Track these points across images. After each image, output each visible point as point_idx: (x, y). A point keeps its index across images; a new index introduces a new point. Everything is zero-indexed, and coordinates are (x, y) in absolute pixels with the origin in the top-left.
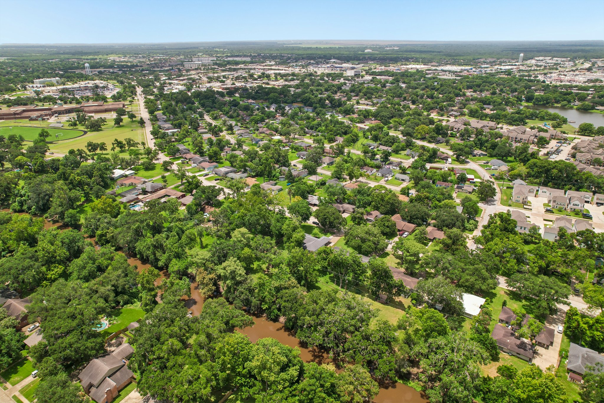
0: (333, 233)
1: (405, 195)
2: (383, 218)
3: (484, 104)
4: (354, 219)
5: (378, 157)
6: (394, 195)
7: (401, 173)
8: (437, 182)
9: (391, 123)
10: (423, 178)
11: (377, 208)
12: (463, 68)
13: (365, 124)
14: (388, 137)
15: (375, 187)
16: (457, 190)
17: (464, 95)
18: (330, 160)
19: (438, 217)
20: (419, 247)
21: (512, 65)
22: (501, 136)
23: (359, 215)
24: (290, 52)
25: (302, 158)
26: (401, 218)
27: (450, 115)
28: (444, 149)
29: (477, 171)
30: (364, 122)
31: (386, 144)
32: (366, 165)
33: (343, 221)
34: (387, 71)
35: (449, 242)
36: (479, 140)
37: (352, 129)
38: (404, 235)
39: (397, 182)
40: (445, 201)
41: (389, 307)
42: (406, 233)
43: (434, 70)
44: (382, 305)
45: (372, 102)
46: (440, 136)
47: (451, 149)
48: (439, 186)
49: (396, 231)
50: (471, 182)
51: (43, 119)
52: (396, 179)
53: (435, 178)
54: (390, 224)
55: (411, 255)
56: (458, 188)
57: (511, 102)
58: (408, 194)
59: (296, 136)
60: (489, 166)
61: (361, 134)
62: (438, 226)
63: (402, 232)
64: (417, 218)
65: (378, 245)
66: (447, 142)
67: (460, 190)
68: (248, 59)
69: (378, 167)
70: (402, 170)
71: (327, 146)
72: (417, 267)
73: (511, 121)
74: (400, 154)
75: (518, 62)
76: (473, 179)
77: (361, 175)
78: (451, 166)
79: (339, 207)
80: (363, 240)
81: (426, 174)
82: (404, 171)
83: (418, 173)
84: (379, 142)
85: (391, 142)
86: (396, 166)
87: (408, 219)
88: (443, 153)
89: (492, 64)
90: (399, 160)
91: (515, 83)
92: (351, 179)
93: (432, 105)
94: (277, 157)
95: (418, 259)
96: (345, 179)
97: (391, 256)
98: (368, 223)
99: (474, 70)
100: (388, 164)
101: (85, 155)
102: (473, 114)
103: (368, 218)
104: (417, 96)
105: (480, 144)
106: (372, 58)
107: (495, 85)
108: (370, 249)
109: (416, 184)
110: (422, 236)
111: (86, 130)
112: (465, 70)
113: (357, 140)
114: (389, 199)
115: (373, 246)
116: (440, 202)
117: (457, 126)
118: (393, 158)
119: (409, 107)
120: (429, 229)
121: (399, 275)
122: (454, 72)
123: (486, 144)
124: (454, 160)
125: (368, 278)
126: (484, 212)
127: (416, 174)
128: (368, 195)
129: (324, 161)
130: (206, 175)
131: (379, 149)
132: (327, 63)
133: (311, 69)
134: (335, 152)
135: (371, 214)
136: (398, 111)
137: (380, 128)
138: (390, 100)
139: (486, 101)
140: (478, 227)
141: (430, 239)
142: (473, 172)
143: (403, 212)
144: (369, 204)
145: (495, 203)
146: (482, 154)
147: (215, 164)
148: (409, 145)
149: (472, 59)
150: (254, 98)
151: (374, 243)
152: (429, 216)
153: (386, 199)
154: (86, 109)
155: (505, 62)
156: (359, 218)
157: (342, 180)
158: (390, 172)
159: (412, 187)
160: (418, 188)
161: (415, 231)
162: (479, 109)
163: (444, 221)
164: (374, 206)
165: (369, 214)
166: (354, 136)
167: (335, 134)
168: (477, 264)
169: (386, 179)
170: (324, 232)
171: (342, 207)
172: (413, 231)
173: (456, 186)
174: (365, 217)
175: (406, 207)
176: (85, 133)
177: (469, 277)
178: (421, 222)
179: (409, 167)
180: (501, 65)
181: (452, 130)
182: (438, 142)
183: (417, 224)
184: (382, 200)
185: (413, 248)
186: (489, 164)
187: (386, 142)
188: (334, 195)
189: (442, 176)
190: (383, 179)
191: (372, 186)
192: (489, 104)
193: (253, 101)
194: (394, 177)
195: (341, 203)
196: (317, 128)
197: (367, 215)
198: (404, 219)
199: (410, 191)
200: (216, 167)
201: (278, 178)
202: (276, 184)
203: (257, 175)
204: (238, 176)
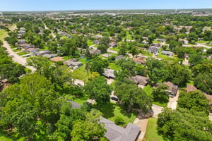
0: (137, 114)
18: (114, 44)
25: (96, 44)
52: (162, 54)
71: (111, 38)
79: (132, 79)
129: (110, 45)
130: (28, 56)
146: (200, 39)
147: (38, 49)
167: (114, 32)
170: (127, 112)
171: (135, 79)
186: (210, 44)
194: (160, 53)
200: (38, 51)
201: (80, 56)
202: (78, 60)
203: (64, 55)
204: (49, 56)
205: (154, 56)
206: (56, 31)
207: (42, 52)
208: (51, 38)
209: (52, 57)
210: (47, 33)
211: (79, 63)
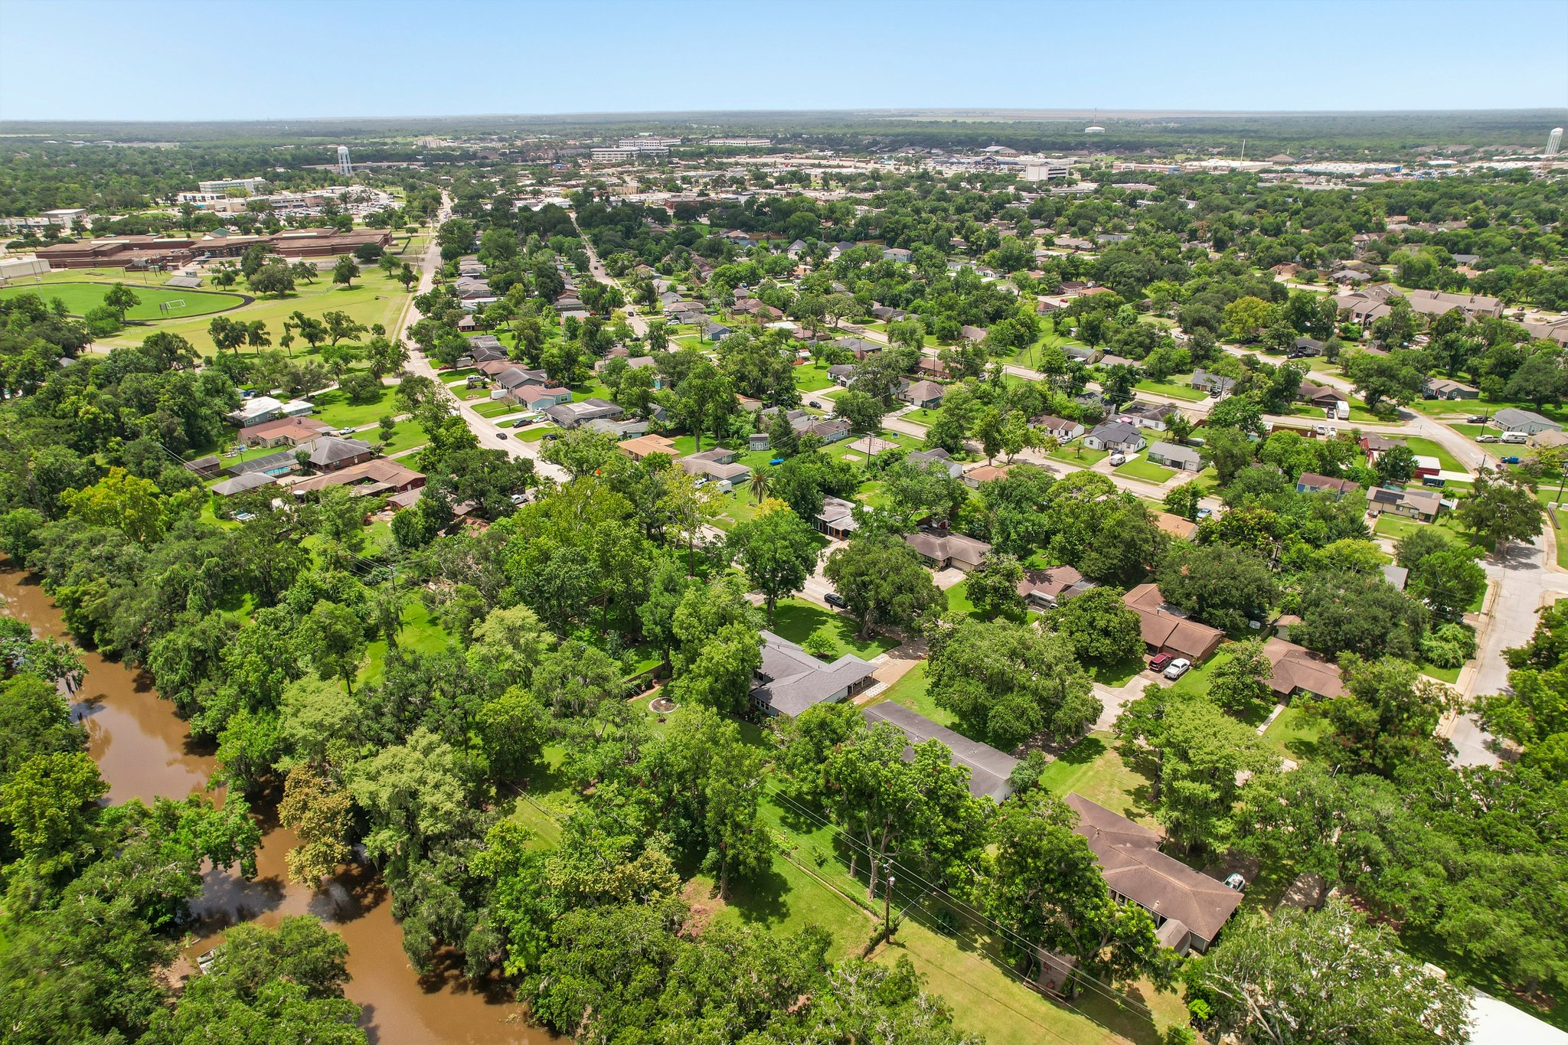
0: (890, 645)
1: (1180, 513)
2: (1090, 598)
3: (1452, 252)
4: (976, 592)
5: (1092, 387)
6: (1139, 510)
7: (1172, 441)
8: (1303, 476)
9: (1147, 297)
10: (1252, 460)
11: (1071, 557)
12: (1372, 166)
13: (1064, 297)
14: (1133, 329)
15: (1068, 478)
16: (1376, 507)
17: (1380, 228)
18: (930, 391)
19: (1316, 604)
20: (1235, 737)
21: (1526, 159)
22: (1525, 337)
23: (997, 578)
24: (882, 131)
25: (843, 384)
26: (1160, 599)
27: (1338, 280)
28: (1320, 374)
29: (1446, 444)
30: (1061, 293)
31: (1125, 349)
32: (1049, 410)
33: (932, 599)
34: (1142, 172)
35: (1368, 715)
36: (1448, 345)
37: (1017, 304)
38: (1172, 671)
39: (1155, 468)
40: (1340, 543)
41: (1079, 1020)
42: (1180, 662)
43: (1283, 172)
44: (1045, 1007)
45: (1092, 241)
46: (1307, 336)
47: (1345, 375)
48: (1307, 490)
49: (1139, 649)
50: (1426, 482)
51: (163, 268)
52: (1151, 458)
53: (1293, 460)
54: (1115, 621)
55: (1195, 777)
56: (1380, 498)
57: (1542, 248)
58: (1192, 514)
59: (841, 323)
60: (1489, 430)
61: (1046, 324)
62: (1311, 641)
63: (1162, 654)
64: (1225, 604)
65: (1059, 707)
66: (1332, 354)
67: (1388, 507)
68: (766, 143)
69: (1092, 419)
70: (1177, 432)
71: (931, 351)
72: (1224, 827)
73: (1553, 296)
74: (1171, 383)
75: (1543, 152)
76: (1435, 472)
77: (1027, 441)
78: (1347, 427)
79: (931, 546)
80: (1001, 685)
81: (1260, 446)
82: (1181, 434)
83: (1234, 441)
84: (1102, 346)
85: (1141, 344)
86: (1153, 418)
87: (1189, 604)
88: (1320, 385)
89: (1461, 157)
90: (1166, 401)
91: (1547, 198)
92: (992, 450)
93: (1278, 251)
94: (755, 373)
95: (1229, 795)
96: (970, 452)
97: (1111, 756)
98: (1033, 611)
99: (1404, 171)
100: (1128, 411)
101: (183, 352)
102: (1413, 277)
103: (1036, 592)
104: (1232, 227)
105: (1455, 362)
106: (1105, 145)
107: (1479, 203)
108: (1021, 727)
109: (1225, 479)
110: (1248, 680)
111: (251, 294)
112: (1378, 172)
113: (1033, 339)
114: (1121, 524)
115: (1035, 711)
116: (1318, 547)
117: (1363, 307)
118: (1145, 394)
119: (1207, 256)
120: (1274, 650)
121: (1139, 856)
122: (1343, 177)
123: (1473, 361)
124: (1359, 408)
125: (987, 872)
126: (1496, 595)
127: (1224, 442)
128: (1042, 509)
129: (911, 394)
130: (524, 423)
131: (1101, 365)
132: (977, 154)
133: (930, 165)
134: (952, 369)
135: (1047, 579)
136: (1170, 262)
137: (1109, 305)
138: (1146, 234)
139: (1456, 244)
140: (1478, 654)
141: (1276, 693)
142: (1434, 447)
143: (1170, 577)
144: (1046, 542)
145: (1532, 560)
146: (1458, 390)
147: (563, 391)
148: (1202, 356)
149: (1397, 146)
150: (747, 227)
151: (1042, 701)
152: (1272, 596)
153: (1108, 523)
154: (282, 245)
155: (1503, 153)
156: (995, 589)
157: (963, 454)
158: (1132, 435)
159: (1209, 488)
160: (1230, 493)
161: (1213, 655)
162: (1435, 263)
163: (1337, 622)
164: (1062, 550)
165: (1038, 576)
166: (1022, 324)
167: (963, 317)
168: (1525, 849)
169: (1118, 456)
170: (860, 637)
171: (943, 547)
172: (1209, 655)
173: (1372, 491)
174: (1022, 588)
175: (1184, 559)
176: (249, 300)
177: (1486, 916)
178: (1241, 621)
179: (1201, 423)
180: (1491, 160)
181: (1346, 319)
182: (1301, 352)
183: (1224, 627)
184: (1094, 528)
185: (1212, 745)
186: (1489, 424)
187: (1126, 343)
188: (917, 500)
189: (1321, 456)
190: (1107, 460)
191: (1058, 477)
192: (1467, 251)
193: (742, 235)
194: (1145, 454)
195: (942, 531)
196: (908, 302)
197: (1032, 581)
198: (1173, 605)
199: (1201, 504)
200: (564, 401)
201: (746, 441)
202: (735, 459)
203: (681, 430)
204: (617, 429)
205: (1102, 467)
206: (648, 297)
207: (580, 407)
208: (624, 333)
209: (626, 436)
210: (602, 303)
211: (737, 468)
